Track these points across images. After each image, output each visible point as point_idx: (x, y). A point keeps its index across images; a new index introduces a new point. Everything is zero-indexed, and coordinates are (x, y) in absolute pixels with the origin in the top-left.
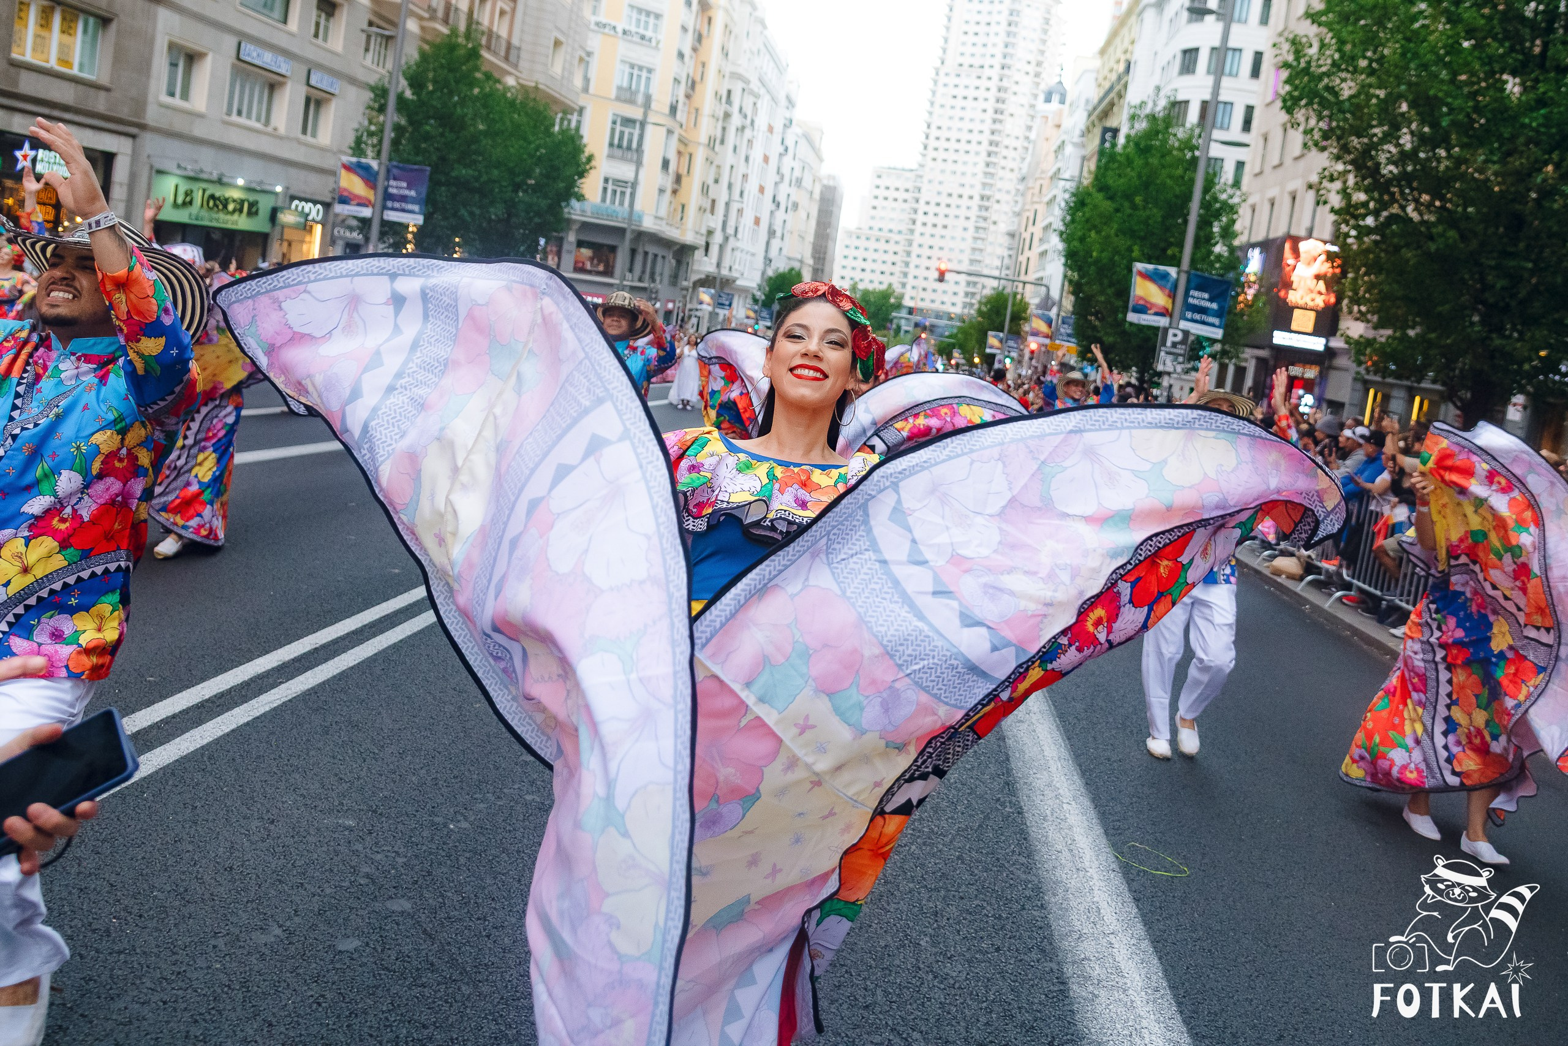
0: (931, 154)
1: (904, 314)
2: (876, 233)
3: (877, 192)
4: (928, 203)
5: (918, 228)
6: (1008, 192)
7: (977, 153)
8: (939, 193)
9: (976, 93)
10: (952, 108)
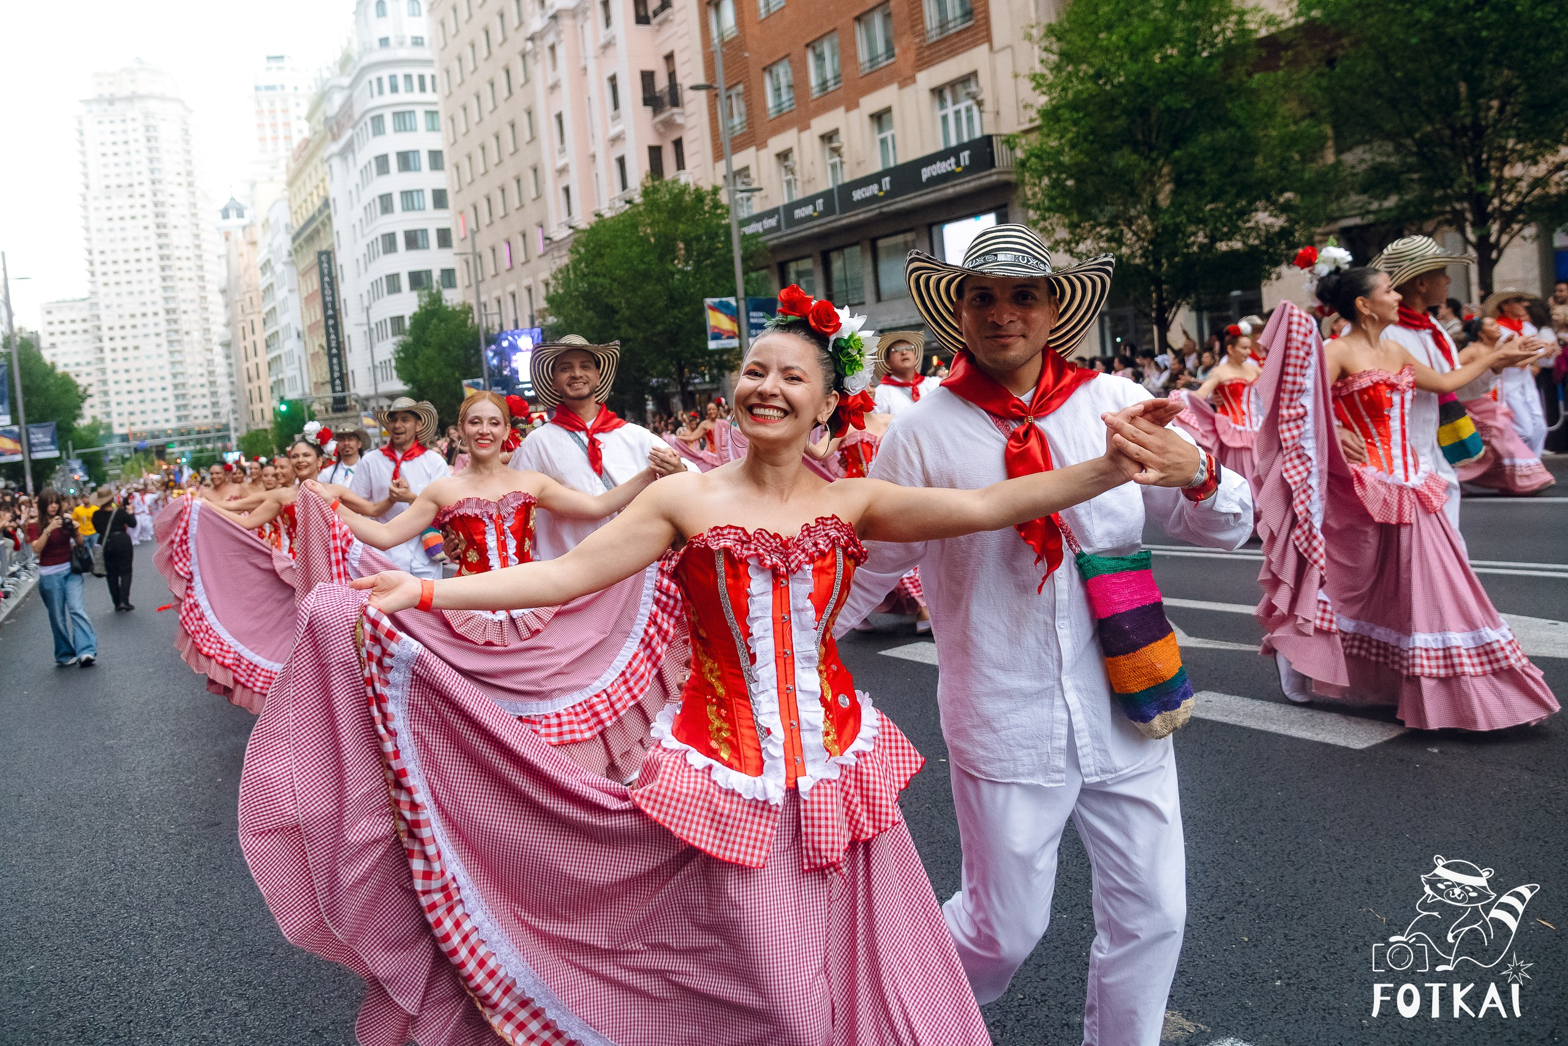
0: (101, 279)
4: (111, 328)
5: (108, 355)
6: (192, 301)
8: (120, 316)
9: (133, 212)
10: (111, 230)
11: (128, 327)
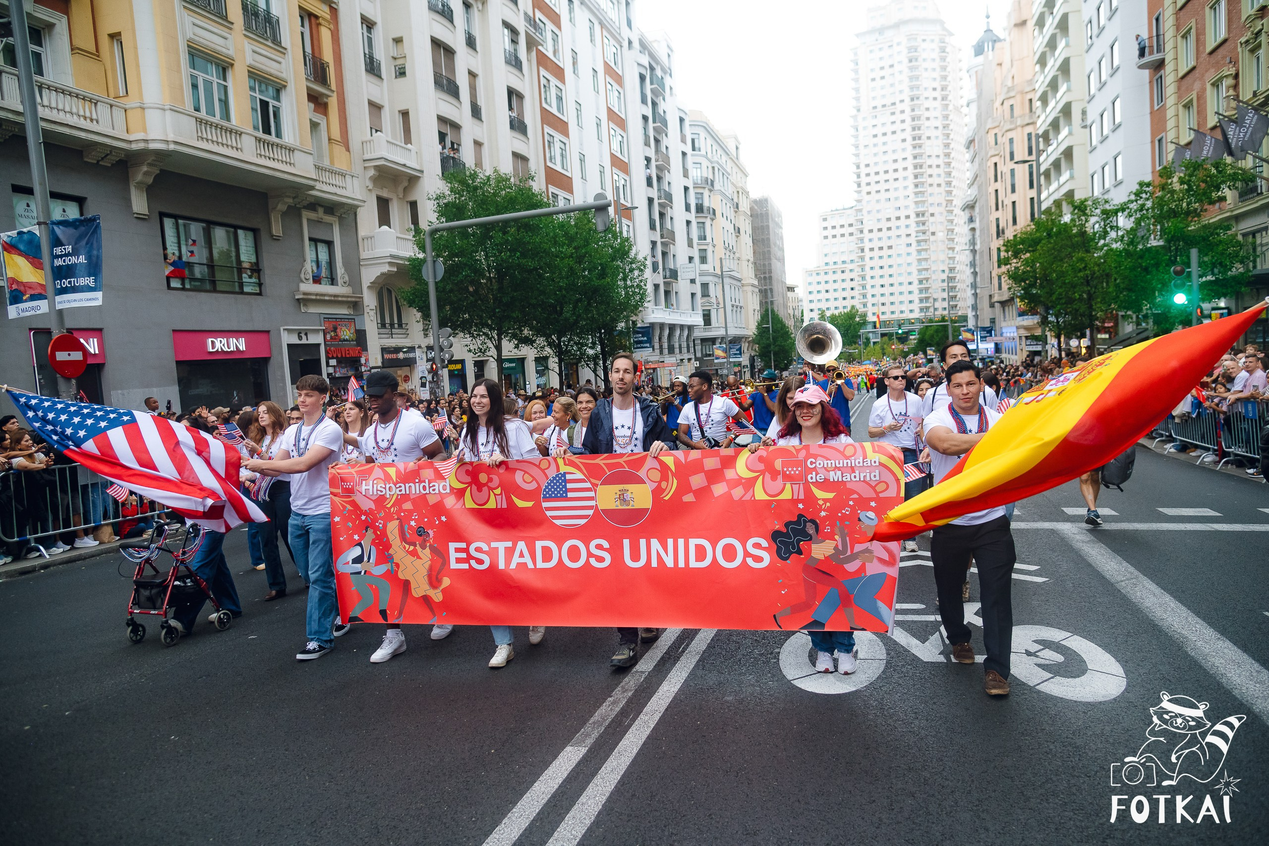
0: (865, 189)
1: (870, 328)
2: (832, 266)
3: (826, 233)
4: (871, 231)
5: (868, 254)
6: (939, 205)
7: (905, 178)
8: (879, 220)
9: (894, 127)
10: (875, 145)
11: (884, 230)
